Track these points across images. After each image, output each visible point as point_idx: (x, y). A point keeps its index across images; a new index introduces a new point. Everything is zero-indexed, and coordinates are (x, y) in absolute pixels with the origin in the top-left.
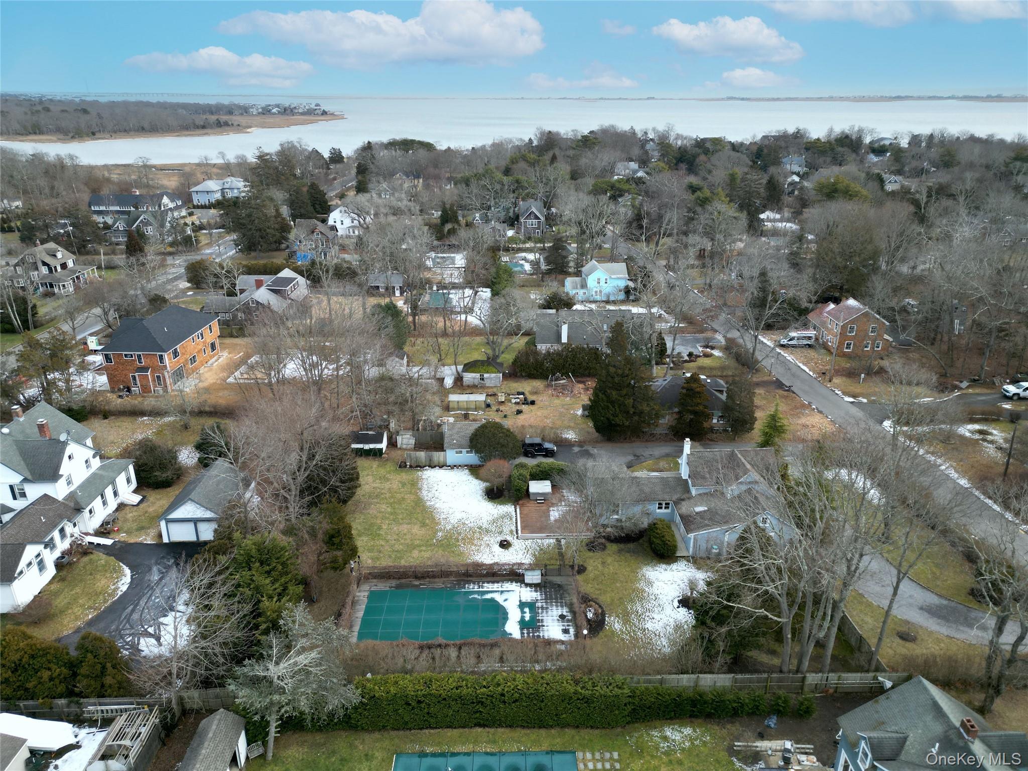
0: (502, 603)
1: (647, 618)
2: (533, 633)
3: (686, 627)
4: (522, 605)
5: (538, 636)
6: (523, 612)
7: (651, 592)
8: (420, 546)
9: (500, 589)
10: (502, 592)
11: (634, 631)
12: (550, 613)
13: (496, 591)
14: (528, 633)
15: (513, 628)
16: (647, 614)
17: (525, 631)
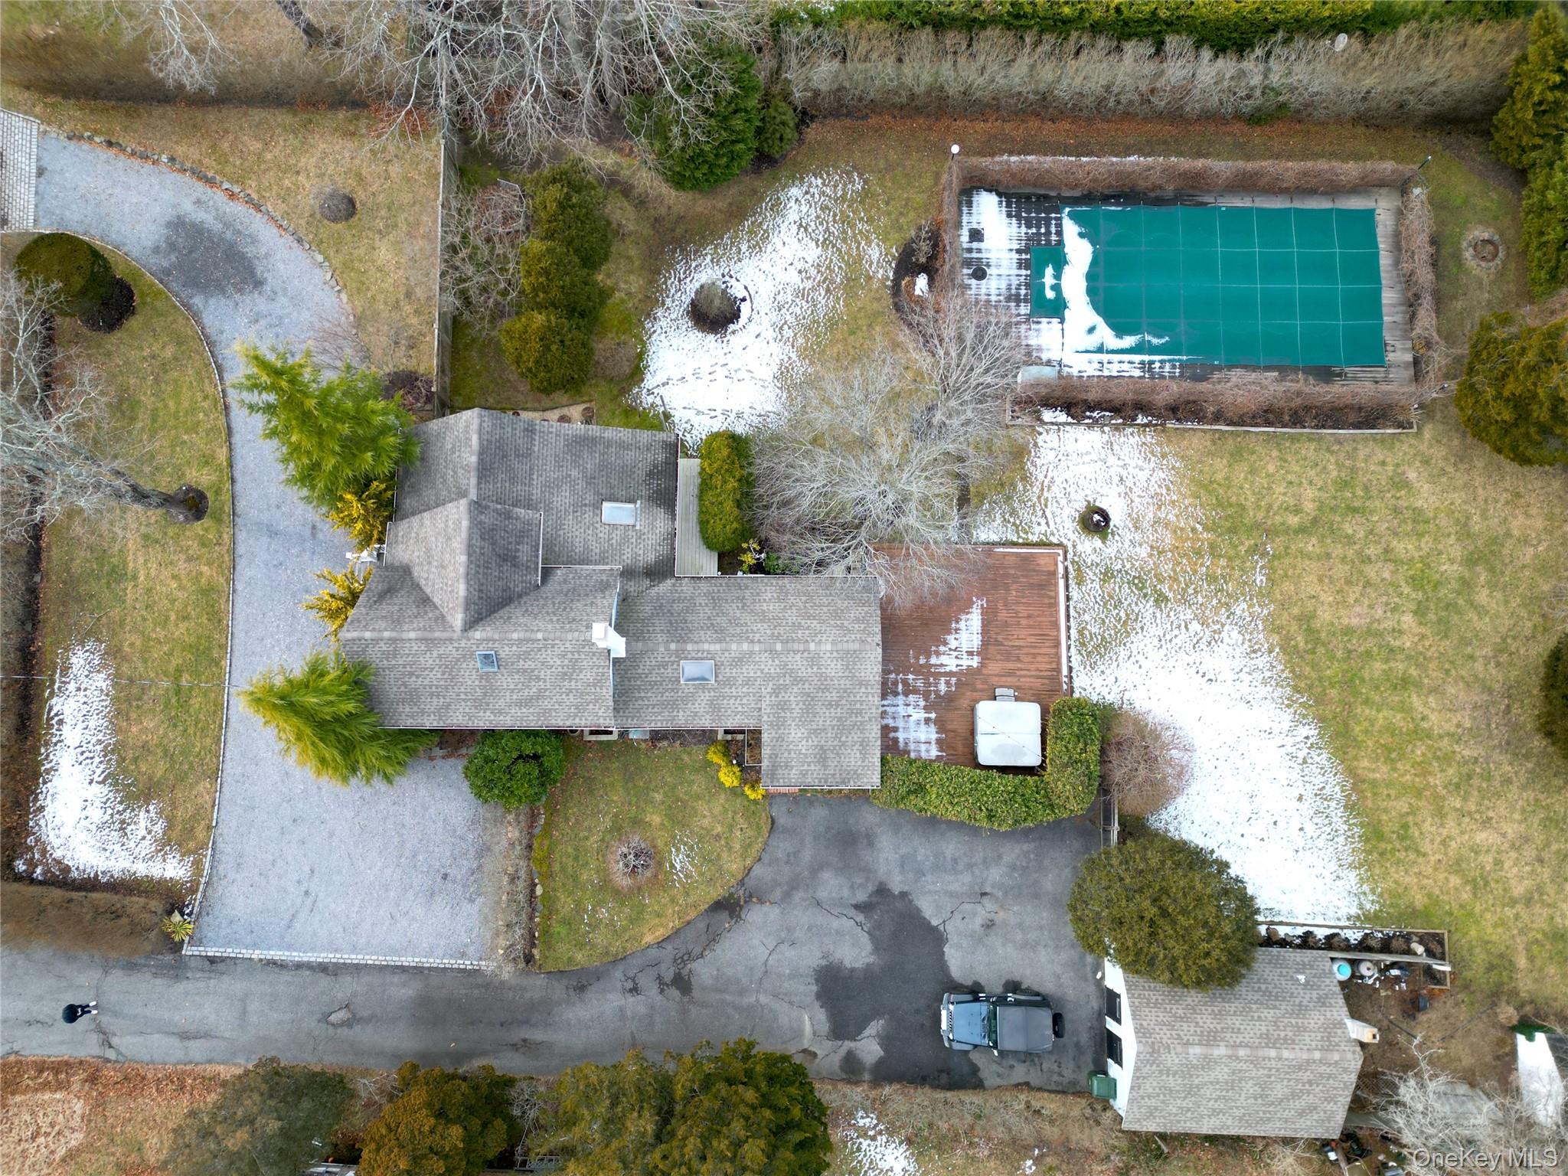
0: (1098, 321)
1: (813, 272)
2: (1038, 234)
3: (744, 248)
4: (1056, 309)
5: (1029, 227)
6: (1056, 288)
7: (787, 347)
8: (1302, 530)
9: (1105, 357)
10: (1100, 350)
11: (844, 240)
12: (1003, 285)
13: (1113, 352)
14: (1048, 233)
15: (1079, 251)
16: (809, 284)
17: (1054, 238)
